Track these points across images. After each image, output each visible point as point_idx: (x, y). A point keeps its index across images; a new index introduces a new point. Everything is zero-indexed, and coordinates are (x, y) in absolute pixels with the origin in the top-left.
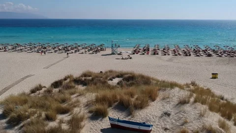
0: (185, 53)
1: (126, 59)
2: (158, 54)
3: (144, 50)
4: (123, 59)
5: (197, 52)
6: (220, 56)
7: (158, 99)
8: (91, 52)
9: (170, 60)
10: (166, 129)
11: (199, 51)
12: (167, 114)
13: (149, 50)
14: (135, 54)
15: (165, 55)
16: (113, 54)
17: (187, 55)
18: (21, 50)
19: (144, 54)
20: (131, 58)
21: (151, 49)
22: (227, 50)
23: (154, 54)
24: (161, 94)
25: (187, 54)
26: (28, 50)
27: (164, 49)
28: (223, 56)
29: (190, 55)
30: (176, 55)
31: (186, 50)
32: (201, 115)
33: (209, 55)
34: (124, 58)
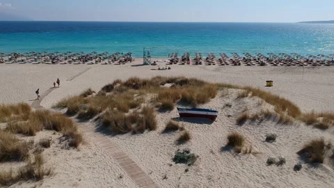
0: (234, 62)
1: (163, 69)
2: (200, 63)
3: (183, 60)
4: (159, 69)
5: (247, 62)
6: (275, 65)
7: (217, 96)
8: (116, 62)
9: (217, 70)
10: (229, 116)
11: (250, 60)
12: (228, 106)
13: (189, 60)
14: (173, 65)
15: (210, 64)
16: (145, 64)
17: (235, 65)
18: (23, 61)
19: (183, 64)
20: (169, 68)
21: (191, 58)
22: (284, 58)
23: (197, 64)
24: (219, 93)
25: (236, 63)
26: (32, 61)
27: (207, 58)
28: (279, 65)
29: (240, 64)
30: (223, 65)
31: (234, 60)
32: (259, 104)
33: (262, 64)
34: (161, 68)
